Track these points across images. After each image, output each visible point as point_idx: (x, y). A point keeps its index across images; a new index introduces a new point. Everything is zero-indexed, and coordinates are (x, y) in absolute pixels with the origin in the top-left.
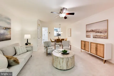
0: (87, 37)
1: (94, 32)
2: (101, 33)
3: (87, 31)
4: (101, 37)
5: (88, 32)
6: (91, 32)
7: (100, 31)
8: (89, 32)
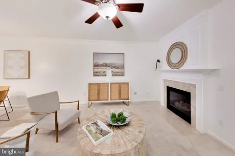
0: (95, 75)
1: (108, 66)
2: (118, 68)
3: (96, 64)
4: (119, 74)
5: (97, 66)
6: (103, 66)
7: (117, 65)
8: (101, 66)
